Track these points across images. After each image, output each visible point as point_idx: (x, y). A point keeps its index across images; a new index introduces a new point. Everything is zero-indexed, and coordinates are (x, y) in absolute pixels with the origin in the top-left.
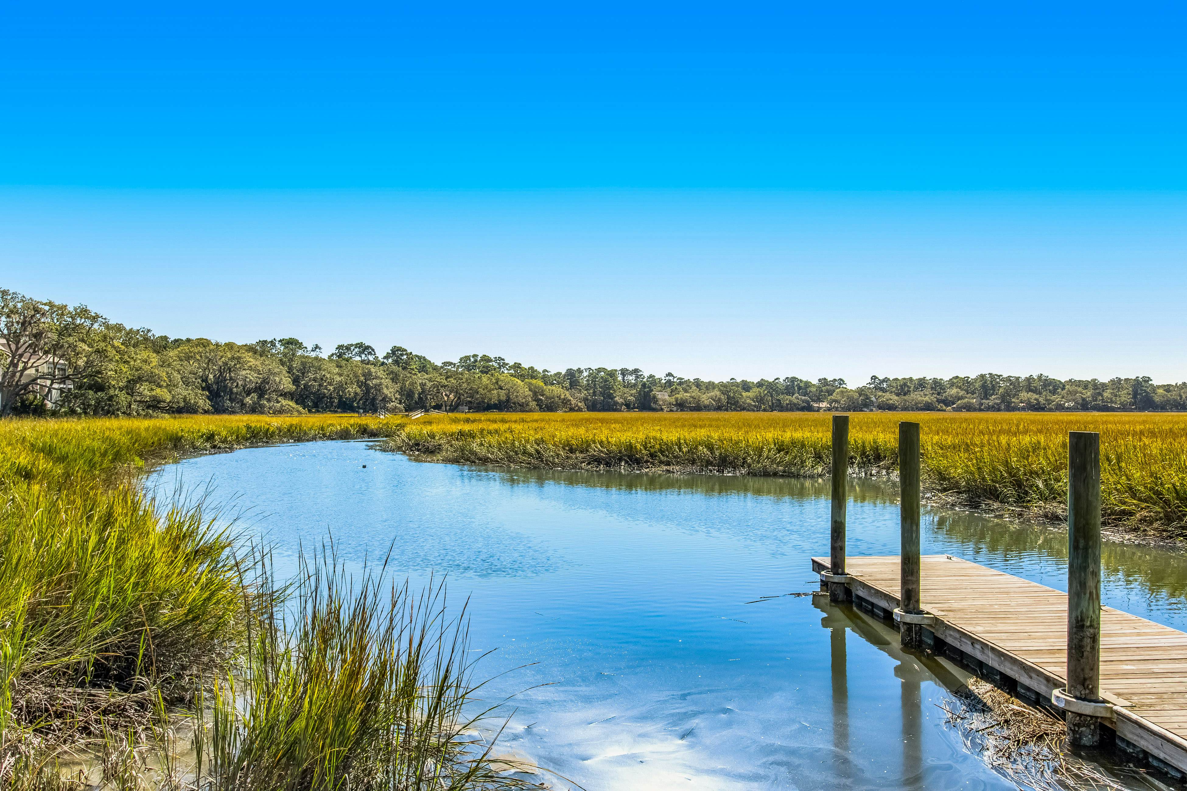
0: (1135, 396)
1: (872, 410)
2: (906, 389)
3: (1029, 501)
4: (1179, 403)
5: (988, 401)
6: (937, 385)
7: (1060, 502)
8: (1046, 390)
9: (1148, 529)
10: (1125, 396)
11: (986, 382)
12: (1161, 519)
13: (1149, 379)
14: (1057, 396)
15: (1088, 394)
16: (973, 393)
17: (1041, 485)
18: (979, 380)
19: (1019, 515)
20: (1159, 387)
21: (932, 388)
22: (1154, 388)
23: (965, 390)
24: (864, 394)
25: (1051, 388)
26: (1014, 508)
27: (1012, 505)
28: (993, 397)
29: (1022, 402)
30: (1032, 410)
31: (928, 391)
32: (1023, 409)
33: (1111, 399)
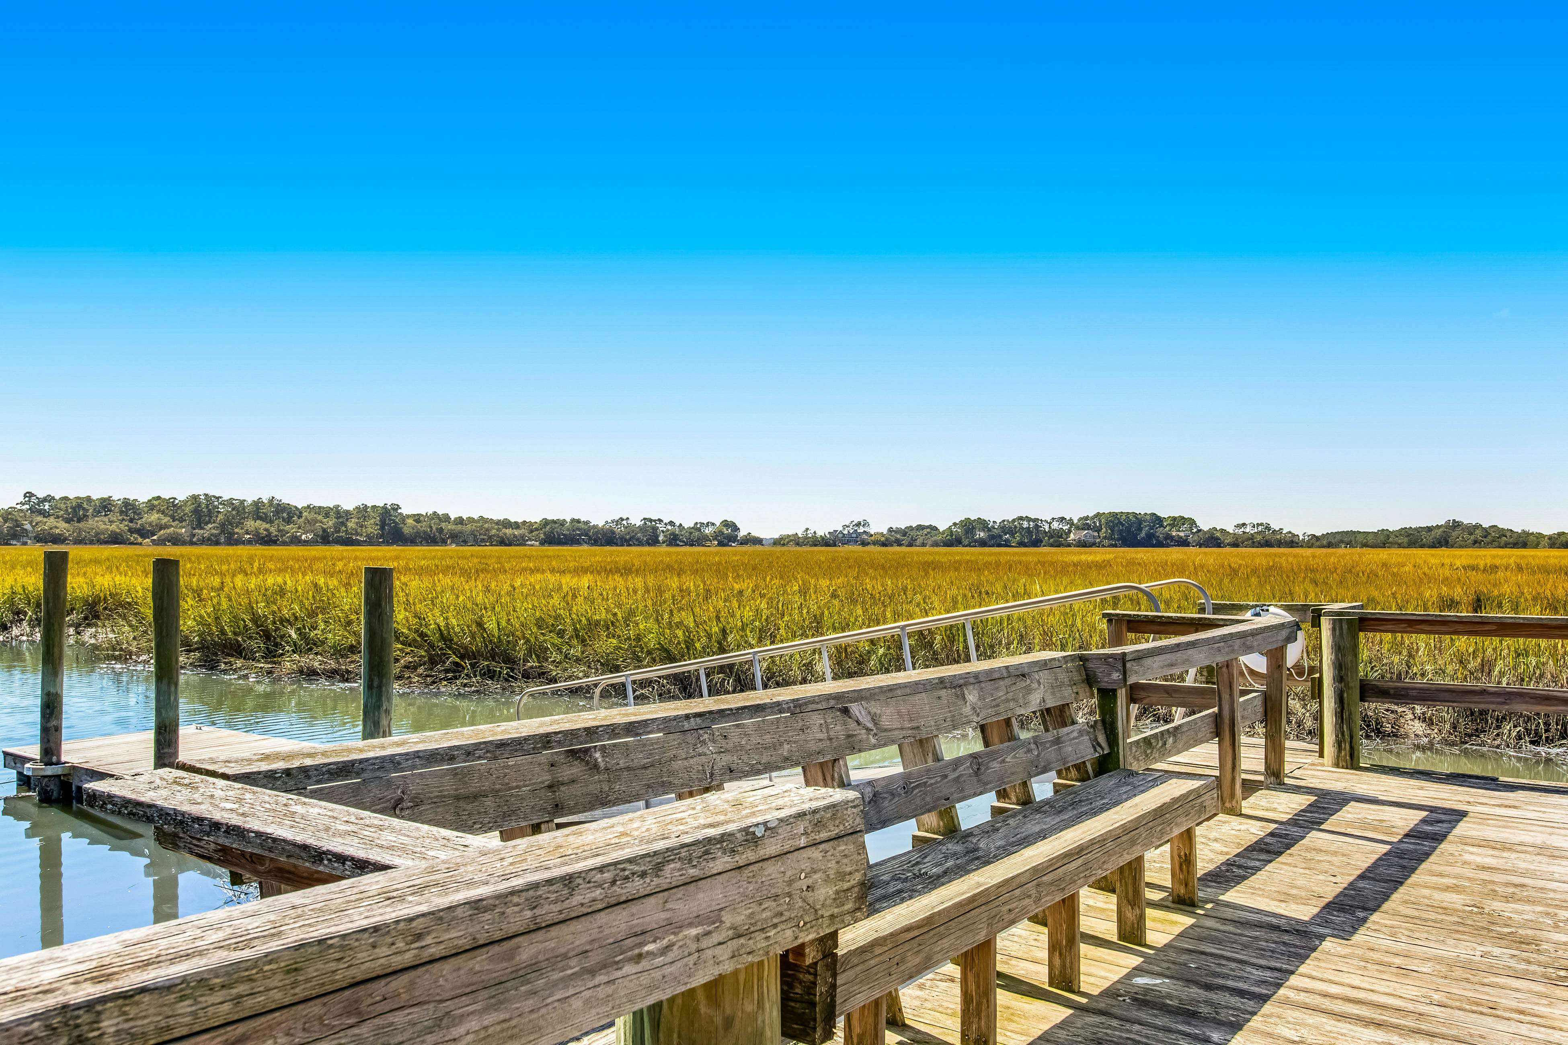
0: (382, 528)
1: (25, 544)
2: (81, 513)
3: (282, 654)
4: (430, 536)
5: (202, 532)
6: (129, 508)
7: (316, 654)
8: (279, 518)
9: (412, 676)
10: (372, 527)
11: (199, 506)
12: (424, 664)
13: (399, 507)
14: (292, 525)
15: (330, 523)
16: (181, 520)
17: (294, 636)
18: (189, 503)
19: (268, 673)
20: (408, 516)
21: (121, 512)
22: (404, 518)
23: (170, 516)
24: (12, 519)
25: (285, 515)
26: (262, 665)
27: (259, 661)
28: (210, 526)
29: (247, 534)
30: (261, 544)
31: (115, 516)
32: (249, 542)
33: (356, 530)
